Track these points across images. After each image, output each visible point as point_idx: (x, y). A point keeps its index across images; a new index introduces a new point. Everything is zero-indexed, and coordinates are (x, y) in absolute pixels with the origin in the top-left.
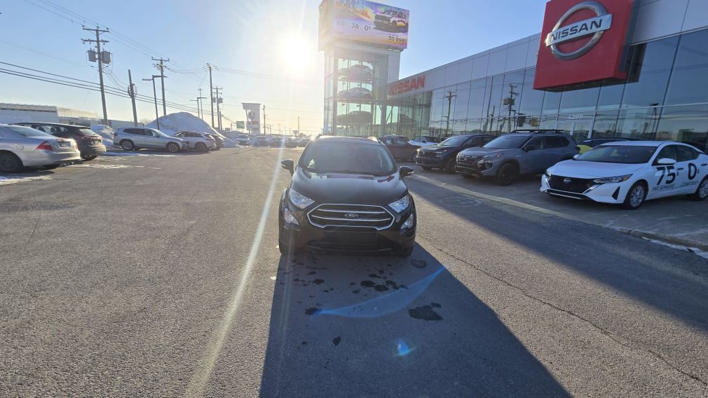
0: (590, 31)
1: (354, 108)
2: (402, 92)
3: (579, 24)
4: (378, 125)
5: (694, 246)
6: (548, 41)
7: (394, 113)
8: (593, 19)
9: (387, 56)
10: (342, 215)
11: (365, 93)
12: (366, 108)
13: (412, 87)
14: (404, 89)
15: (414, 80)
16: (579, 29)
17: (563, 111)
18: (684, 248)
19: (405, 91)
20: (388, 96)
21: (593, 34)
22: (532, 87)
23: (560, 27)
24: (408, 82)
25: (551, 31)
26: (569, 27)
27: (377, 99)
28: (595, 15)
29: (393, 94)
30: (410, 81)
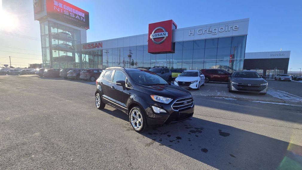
0: (163, 36)
1: (62, 54)
2: (90, 48)
3: (160, 33)
4: (77, 63)
5: (223, 97)
6: (151, 37)
7: (86, 58)
8: (163, 33)
9: (80, 31)
10: (182, 104)
11: (69, 47)
12: (70, 54)
13: (96, 46)
14: (91, 47)
15: (96, 44)
16: (160, 35)
17: (157, 61)
18: (222, 98)
19: (92, 48)
20: (82, 49)
21: (164, 37)
22: (147, 51)
23: (154, 33)
24: (93, 44)
25: (151, 34)
26: (157, 34)
27: (76, 50)
28: (164, 32)
29: (85, 48)
30: (95, 44)
